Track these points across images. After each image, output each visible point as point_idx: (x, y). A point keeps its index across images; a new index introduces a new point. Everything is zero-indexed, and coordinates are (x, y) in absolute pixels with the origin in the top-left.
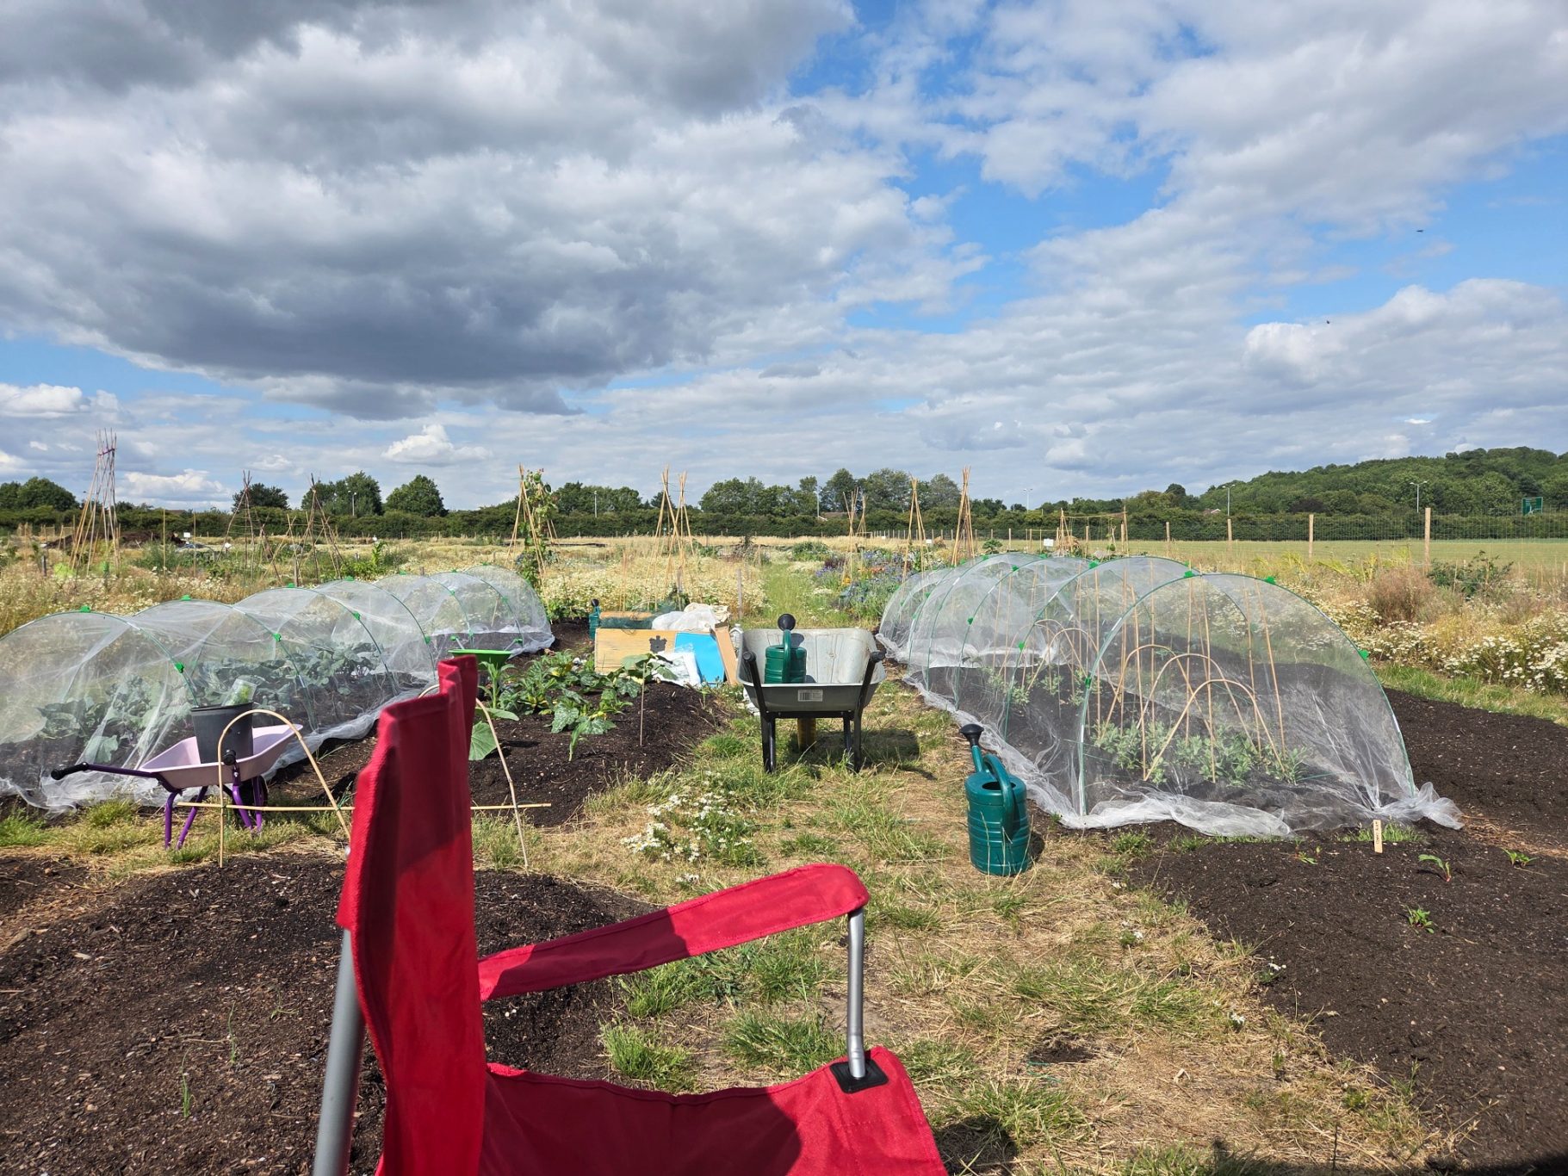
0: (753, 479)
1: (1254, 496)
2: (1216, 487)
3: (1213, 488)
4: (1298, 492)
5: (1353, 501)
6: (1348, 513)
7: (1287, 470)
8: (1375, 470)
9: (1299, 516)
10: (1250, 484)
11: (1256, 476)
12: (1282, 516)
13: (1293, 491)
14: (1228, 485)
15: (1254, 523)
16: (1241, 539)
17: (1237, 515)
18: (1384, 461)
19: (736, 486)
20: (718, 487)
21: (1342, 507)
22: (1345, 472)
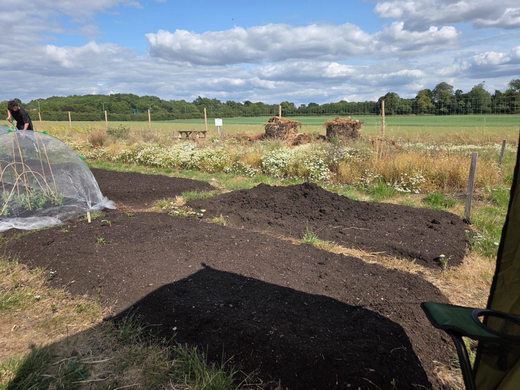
1: (49, 105)
2: (34, 100)
3: (32, 101)
4: (65, 104)
5: (84, 108)
6: (83, 112)
7: (60, 96)
8: (89, 98)
9: (66, 112)
10: (46, 100)
11: (48, 97)
12: (60, 112)
13: (63, 104)
14: (38, 100)
15: (50, 114)
16: (46, 120)
17: (43, 111)
18: (92, 95)
21: (82, 110)
22: (80, 98)
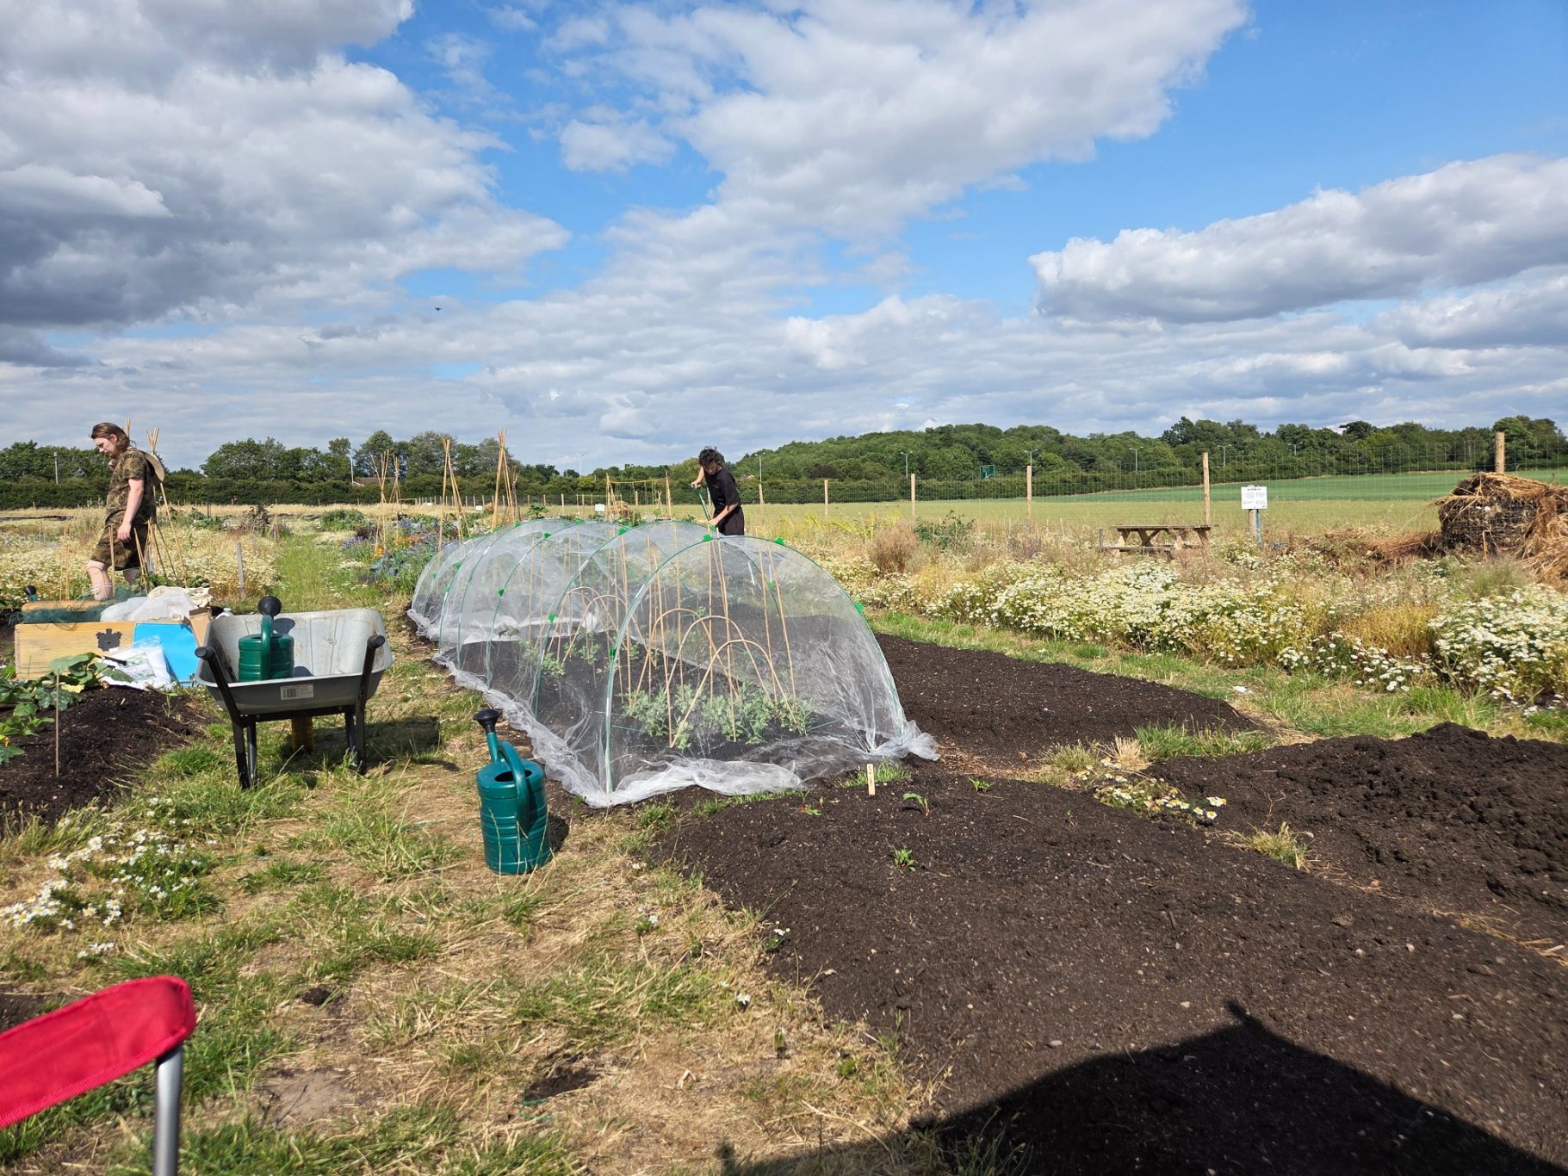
0: (272, 440)
1: (780, 464)
2: (750, 454)
3: (747, 456)
4: (815, 461)
5: (860, 469)
6: (857, 478)
7: (806, 440)
8: (873, 441)
9: (817, 481)
10: (777, 452)
11: (782, 446)
12: (804, 481)
13: (809, 459)
14: (759, 453)
15: (782, 488)
16: (772, 503)
17: (768, 481)
18: (880, 434)
19: (251, 448)
20: (228, 449)
21: (854, 473)
22: (852, 443)
